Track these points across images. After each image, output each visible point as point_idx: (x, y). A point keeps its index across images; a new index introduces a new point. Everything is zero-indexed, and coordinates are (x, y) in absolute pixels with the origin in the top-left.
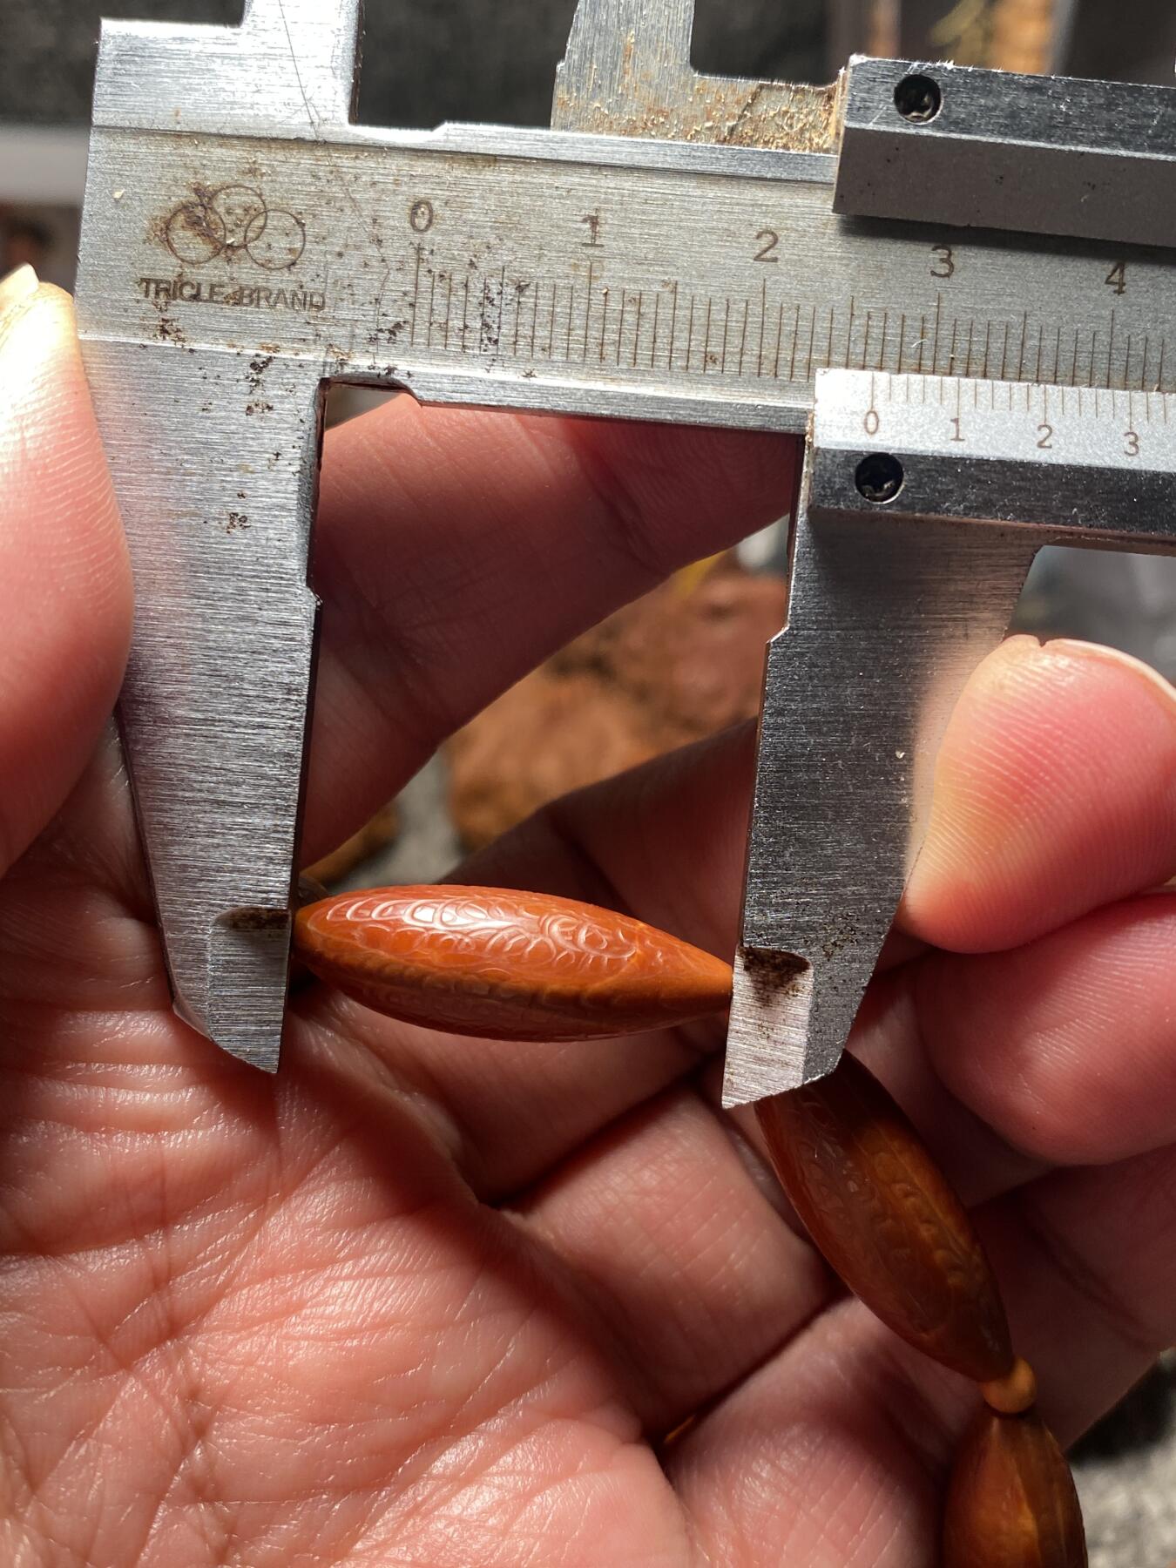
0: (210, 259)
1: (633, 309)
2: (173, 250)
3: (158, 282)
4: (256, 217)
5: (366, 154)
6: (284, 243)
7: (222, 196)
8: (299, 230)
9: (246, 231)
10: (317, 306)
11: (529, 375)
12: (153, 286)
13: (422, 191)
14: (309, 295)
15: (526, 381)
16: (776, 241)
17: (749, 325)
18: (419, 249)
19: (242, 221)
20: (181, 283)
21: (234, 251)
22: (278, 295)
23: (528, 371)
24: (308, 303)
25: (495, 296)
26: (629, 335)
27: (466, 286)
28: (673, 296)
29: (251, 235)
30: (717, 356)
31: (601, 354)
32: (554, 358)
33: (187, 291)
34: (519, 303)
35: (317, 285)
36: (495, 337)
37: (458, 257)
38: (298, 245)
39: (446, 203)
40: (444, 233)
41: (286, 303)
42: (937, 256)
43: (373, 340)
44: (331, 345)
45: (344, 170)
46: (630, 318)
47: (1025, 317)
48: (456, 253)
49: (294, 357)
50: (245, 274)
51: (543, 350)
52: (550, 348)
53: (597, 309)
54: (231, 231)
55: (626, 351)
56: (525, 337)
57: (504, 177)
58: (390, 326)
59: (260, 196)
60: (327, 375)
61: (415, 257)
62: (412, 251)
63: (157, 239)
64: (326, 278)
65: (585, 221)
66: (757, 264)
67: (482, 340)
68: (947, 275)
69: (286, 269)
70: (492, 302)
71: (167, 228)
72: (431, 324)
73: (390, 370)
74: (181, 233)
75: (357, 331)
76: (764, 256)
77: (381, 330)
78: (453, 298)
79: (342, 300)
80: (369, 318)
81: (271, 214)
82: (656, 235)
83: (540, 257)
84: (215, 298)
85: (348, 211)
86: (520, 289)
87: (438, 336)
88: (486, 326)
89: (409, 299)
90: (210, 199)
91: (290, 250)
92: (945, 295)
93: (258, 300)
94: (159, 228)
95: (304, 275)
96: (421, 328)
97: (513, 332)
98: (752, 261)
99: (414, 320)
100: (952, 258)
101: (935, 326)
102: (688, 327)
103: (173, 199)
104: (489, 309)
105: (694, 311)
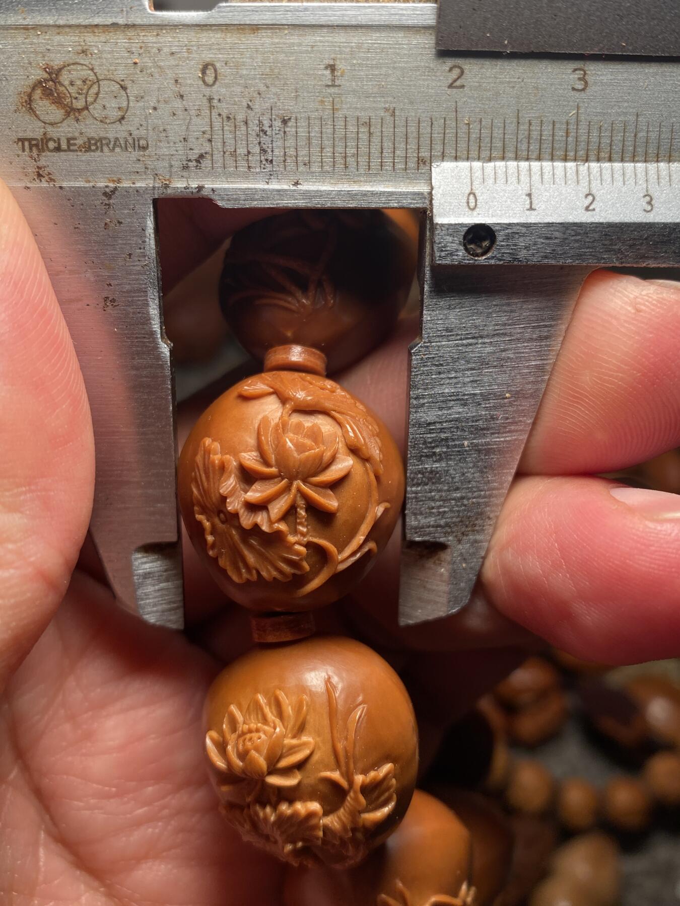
0: (64, 120)
1: (365, 130)
2: (36, 116)
3: (29, 140)
4: (91, 86)
5: (164, 31)
6: (114, 104)
7: (64, 72)
8: (123, 93)
9: (86, 98)
10: (143, 148)
11: (296, 184)
12: (27, 144)
13: (208, 56)
14: (136, 139)
15: (294, 188)
16: (462, 73)
17: (447, 136)
18: (210, 100)
19: (81, 90)
20: (46, 138)
21: (80, 112)
22: (115, 141)
23: (296, 181)
24: (137, 145)
25: (266, 128)
26: (363, 150)
27: (246, 123)
28: (392, 118)
31: (345, 164)
32: (313, 169)
33: (51, 145)
34: (285, 132)
35: (143, 132)
36: (270, 158)
37: (238, 103)
38: (125, 104)
39: (226, 64)
40: (227, 86)
41: (121, 146)
42: (576, 76)
43: (186, 168)
44: (156, 174)
45: (151, 45)
46: (364, 136)
47: (637, 116)
48: (236, 99)
49: (132, 185)
50: (90, 129)
51: (305, 165)
52: (309, 163)
53: (340, 132)
54: (76, 98)
55: (363, 160)
56: (290, 157)
57: (265, 40)
58: (196, 157)
59: (92, 70)
60: (156, 197)
61: (208, 105)
62: (205, 101)
63: (24, 109)
64: (147, 127)
65: (326, 68)
66: (449, 91)
67: (261, 161)
68: (583, 90)
69: (118, 123)
70: (265, 133)
71: (30, 100)
72: (224, 153)
73: (200, 188)
74: (41, 103)
75: (173, 163)
76: (455, 84)
77: (190, 160)
78: (237, 132)
79: (160, 141)
80: (180, 152)
81: (100, 83)
82: (377, 75)
83: (297, 97)
84: (72, 148)
85: (157, 75)
86: (285, 122)
87: (230, 162)
88: (264, 151)
89: (207, 136)
90: (56, 75)
91: (119, 108)
92: (581, 105)
93: (102, 147)
94: (24, 101)
95: (131, 125)
96: (218, 156)
97: (282, 154)
98: (446, 89)
99: (212, 151)
100: (586, 77)
101: (575, 127)
102: (405, 140)
103: (30, 78)
104: (264, 139)
105: (408, 128)
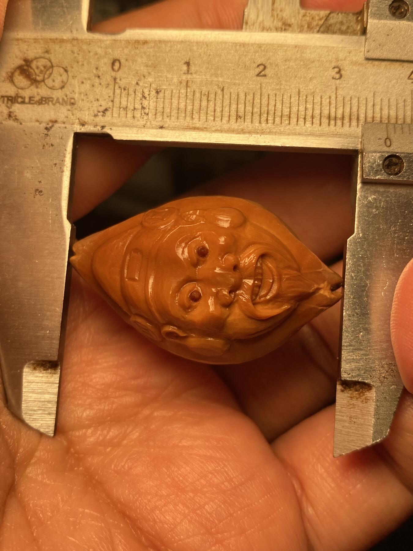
0: (29, 87)
1: (205, 99)
2: (15, 84)
3: (7, 97)
4: (48, 69)
6: (59, 79)
7: (34, 62)
10: (73, 104)
12: (6, 99)
13: (116, 55)
14: (69, 99)
15: (160, 130)
16: (265, 68)
18: (115, 79)
19: (43, 71)
20: (17, 96)
21: (39, 83)
22: (57, 100)
23: (161, 126)
24: (69, 102)
25: (147, 96)
27: (135, 92)
28: (222, 92)
29: (46, 76)
30: (241, 116)
33: (20, 100)
35: (74, 95)
36: (147, 112)
38: (65, 80)
39: (126, 60)
42: (334, 71)
43: (96, 116)
46: (204, 103)
48: (130, 79)
50: (43, 91)
51: (168, 117)
52: (170, 116)
55: (203, 116)
56: (160, 112)
58: (103, 110)
59: (50, 61)
60: (77, 132)
61: (113, 82)
62: (113, 80)
63: (8, 80)
65: (185, 64)
66: (258, 78)
67: (141, 114)
68: (339, 79)
70: (145, 98)
71: (12, 76)
72: (120, 108)
73: (103, 128)
74: (18, 77)
76: (260, 75)
77: (99, 112)
78: (130, 98)
80: (94, 107)
81: (54, 68)
84: (32, 102)
86: (158, 92)
87: (123, 113)
88: (143, 108)
89: (110, 99)
90: (30, 63)
91: (62, 81)
93: (48, 102)
94: (9, 76)
95: (67, 91)
96: (116, 110)
97: (155, 110)
98: (256, 77)
99: (113, 107)
100: (341, 72)
101: (335, 99)
102: (229, 104)
103: (15, 64)
104: (145, 101)
105: (231, 98)
